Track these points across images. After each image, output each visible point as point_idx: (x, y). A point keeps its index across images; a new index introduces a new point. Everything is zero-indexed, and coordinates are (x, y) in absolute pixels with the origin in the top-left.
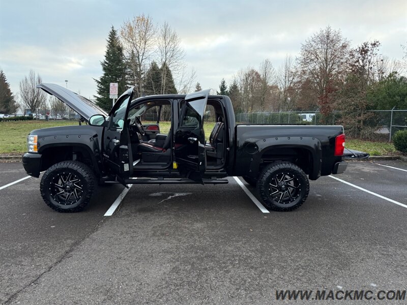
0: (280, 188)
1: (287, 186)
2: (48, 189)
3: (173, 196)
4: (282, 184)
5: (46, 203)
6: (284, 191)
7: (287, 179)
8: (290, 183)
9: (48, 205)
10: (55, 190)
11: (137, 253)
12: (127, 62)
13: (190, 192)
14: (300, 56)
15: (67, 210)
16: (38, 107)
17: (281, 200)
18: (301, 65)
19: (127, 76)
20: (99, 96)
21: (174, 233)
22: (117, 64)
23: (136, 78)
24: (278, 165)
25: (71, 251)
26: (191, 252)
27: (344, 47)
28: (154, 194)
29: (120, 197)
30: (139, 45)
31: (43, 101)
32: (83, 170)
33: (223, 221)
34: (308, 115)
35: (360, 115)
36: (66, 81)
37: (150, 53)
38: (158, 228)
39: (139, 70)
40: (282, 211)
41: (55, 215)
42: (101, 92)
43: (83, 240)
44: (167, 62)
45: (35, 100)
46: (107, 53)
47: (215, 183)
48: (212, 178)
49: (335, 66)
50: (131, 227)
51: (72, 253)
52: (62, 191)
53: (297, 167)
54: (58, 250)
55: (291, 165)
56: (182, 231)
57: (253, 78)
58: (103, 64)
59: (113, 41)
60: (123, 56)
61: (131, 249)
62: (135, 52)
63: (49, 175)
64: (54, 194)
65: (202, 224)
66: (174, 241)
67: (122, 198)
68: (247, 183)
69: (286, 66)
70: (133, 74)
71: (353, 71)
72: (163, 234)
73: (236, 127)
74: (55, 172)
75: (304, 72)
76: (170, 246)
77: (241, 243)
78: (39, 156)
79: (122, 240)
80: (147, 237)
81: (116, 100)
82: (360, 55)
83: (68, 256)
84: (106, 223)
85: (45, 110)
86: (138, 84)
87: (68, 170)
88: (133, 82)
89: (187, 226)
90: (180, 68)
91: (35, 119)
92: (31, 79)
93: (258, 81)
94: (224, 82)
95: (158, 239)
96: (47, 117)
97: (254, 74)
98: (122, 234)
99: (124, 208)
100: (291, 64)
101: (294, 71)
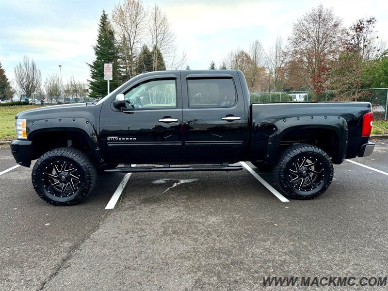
0: (301, 175)
1: (308, 171)
2: (41, 180)
3: (178, 184)
4: (303, 169)
5: (40, 196)
6: (304, 177)
7: (307, 164)
8: (311, 168)
9: (42, 198)
10: (48, 181)
11: (149, 259)
12: (119, 46)
13: (196, 178)
14: (292, 35)
15: (63, 202)
16: (33, 92)
17: (301, 187)
18: (293, 45)
19: (119, 60)
20: (93, 80)
21: (188, 230)
22: (109, 48)
23: (127, 61)
24: (300, 149)
25: (69, 258)
26: (214, 256)
27: (336, 26)
28: (157, 182)
29: (121, 185)
30: (130, 29)
31: (38, 86)
32: (80, 159)
33: (241, 214)
34: (297, 95)
35: (354, 94)
36: (60, 66)
37: (141, 36)
38: (168, 224)
39: (130, 54)
40: (302, 199)
41: (49, 210)
42: (94, 76)
43: (83, 242)
44: (158, 44)
45: (31, 85)
46: (99, 37)
47: (227, 170)
48: (224, 164)
49: (326, 46)
50: (137, 224)
51: (70, 261)
52: (57, 182)
53: (320, 150)
54: (54, 257)
55: (314, 148)
56: (196, 227)
57: (243, 59)
58: (95, 49)
59: (104, 25)
60: (115, 40)
61: (140, 253)
62: (127, 35)
63: (41, 163)
64: (47, 186)
65: (218, 218)
66: (190, 242)
67: (124, 186)
68: (254, 167)
69: (277, 47)
70: (125, 58)
71: (348, 49)
72: (175, 232)
73: (251, 107)
74: (47, 161)
75: (296, 52)
76: (187, 248)
77: (268, 242)
78: (29, 143)
79: (128, 241)
80: (157, 236)
81: (110, 81)
82: (355, 33)
83: (65, 266)
84: (108, 219)
85: (41, 95)
86: (130, 67)
87: (62, 158)
88: (125, 65)
89: (201, 220)
90: (171, 51)
91: (31, 104)
92: (26, 65)
93: (249, 62)
94: (213, 64)
95: (171, 239)
96: (42, 102)
97: (244, 55)
98: (127, 232)
99: (126, 199)
100: (282, 45)
101: (285, 50)
